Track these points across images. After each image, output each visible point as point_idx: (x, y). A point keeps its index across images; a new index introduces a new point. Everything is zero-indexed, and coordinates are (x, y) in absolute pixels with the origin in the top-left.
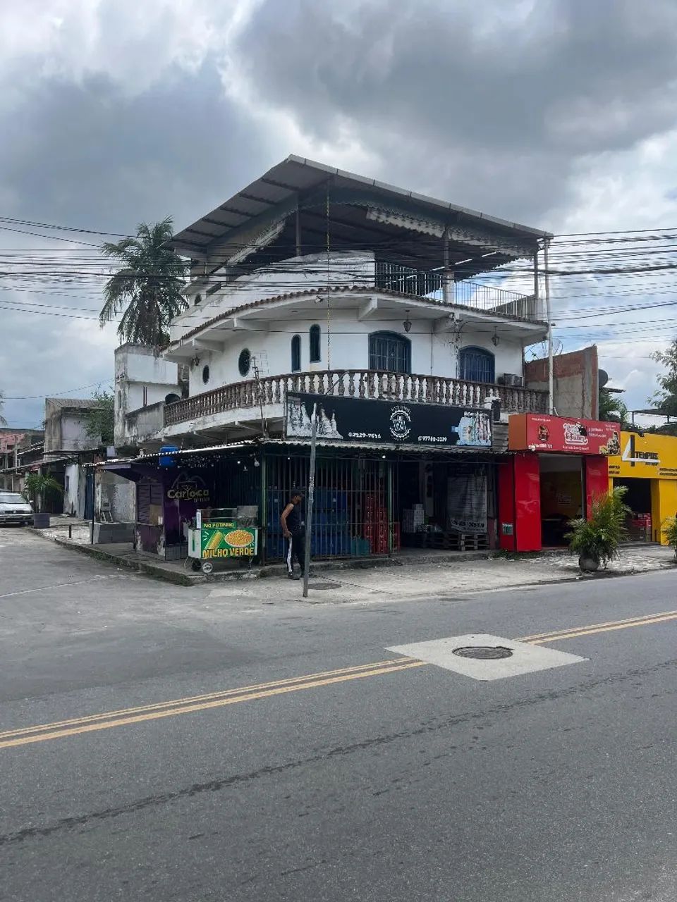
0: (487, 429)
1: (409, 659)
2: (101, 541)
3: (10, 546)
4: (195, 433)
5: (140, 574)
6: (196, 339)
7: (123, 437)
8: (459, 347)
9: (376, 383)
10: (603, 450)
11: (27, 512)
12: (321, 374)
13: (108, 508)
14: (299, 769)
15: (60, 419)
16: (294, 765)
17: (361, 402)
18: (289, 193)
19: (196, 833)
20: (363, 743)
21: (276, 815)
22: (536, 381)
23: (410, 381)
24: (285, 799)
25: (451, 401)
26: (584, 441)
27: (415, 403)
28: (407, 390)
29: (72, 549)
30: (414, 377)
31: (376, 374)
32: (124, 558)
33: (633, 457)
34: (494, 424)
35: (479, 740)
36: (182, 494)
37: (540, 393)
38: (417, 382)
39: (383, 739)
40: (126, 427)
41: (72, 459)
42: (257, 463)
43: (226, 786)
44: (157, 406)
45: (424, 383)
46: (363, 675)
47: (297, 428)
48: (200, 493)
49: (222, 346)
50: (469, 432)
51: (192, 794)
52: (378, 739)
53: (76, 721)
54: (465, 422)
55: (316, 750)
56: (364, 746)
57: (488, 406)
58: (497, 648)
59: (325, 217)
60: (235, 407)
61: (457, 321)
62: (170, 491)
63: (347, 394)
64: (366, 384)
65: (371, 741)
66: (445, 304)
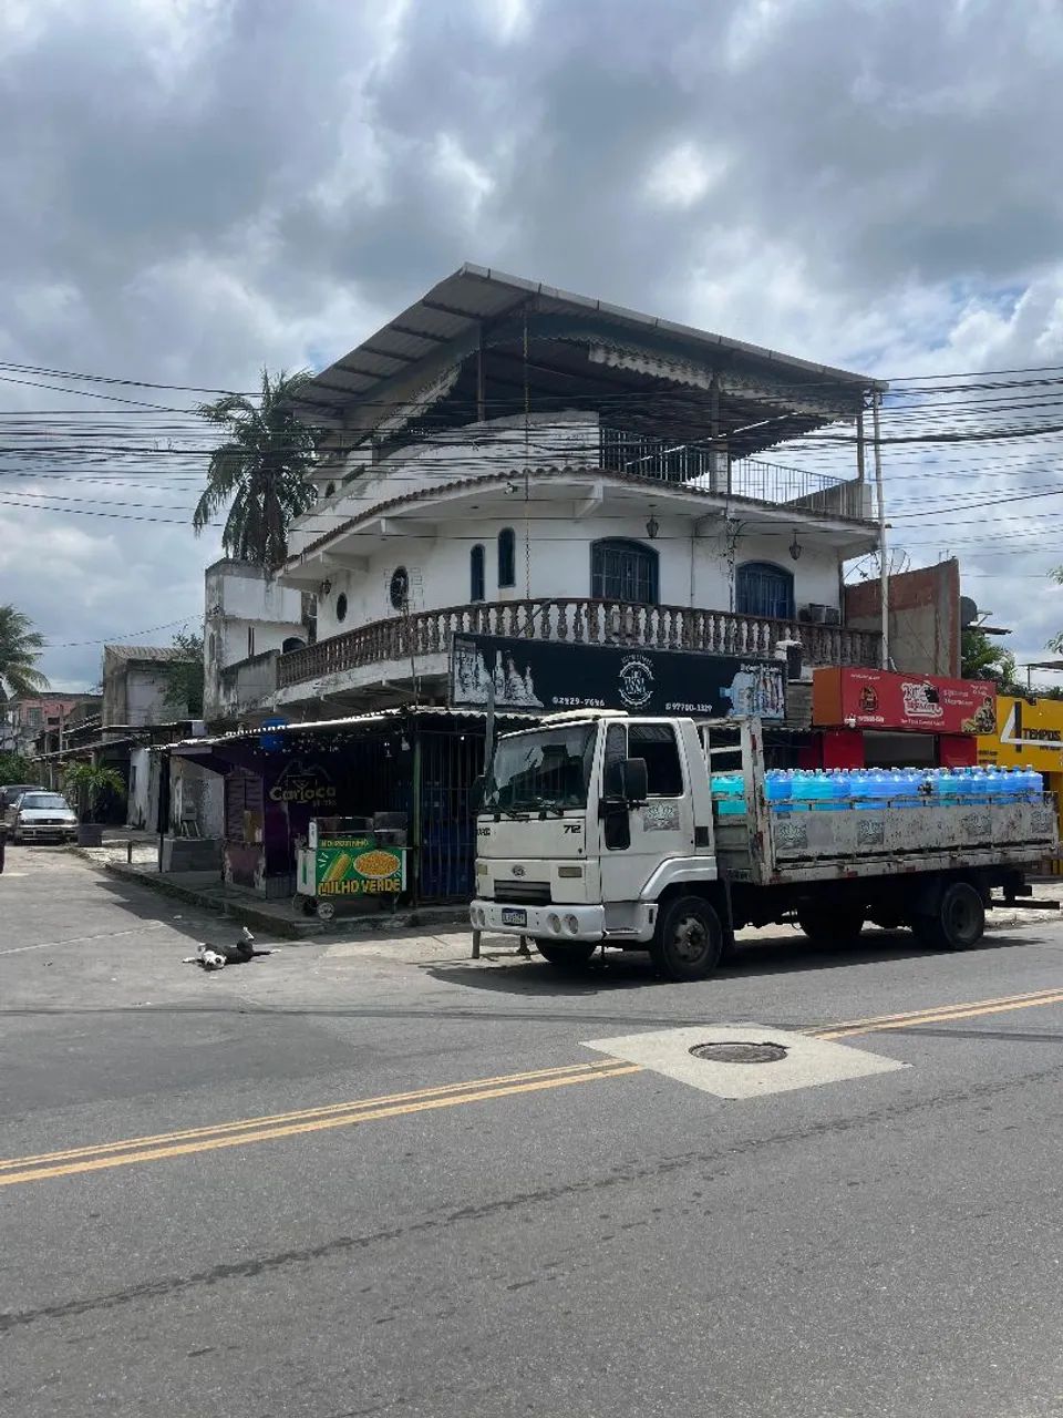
0: (777, 692)
1: (616, 1062)
2: (174, 868)
3: (35, 874)
4: (322, 698)
5: (227, 920)
6: (325, 552)
7: (217, 706)
8: (735, 563)
9: (601, 620)
10: (967, 725)
11: (69, 822)
12: (514, 605)
13: (193, 816)
14: (393, 1244)
15: (123, 679)
16: (388, 1236)
17: (578, 650)
18: (468, 322)
19: (200, 1347)
20: (510, 1200)
21: (341, 1320)
22: (860, 615)
23: (655, 616)
24: (362, 1294)
25: (722, 647)
26: (935, 711)
27: (663, 650)
28: (650, 630)
29: (129, 880)
30: (662, 610)
31: (601, 606)
32: (204, 894)
33: (1018, 736)
34: (790, 684)
35: (702, 1199)
36: (293, 795)
37: (866, 634)
38: (668, 617)
39: (545, 1194)
40: (222, 691)
41: (141, 740)
42: (405, 746)
43: (271, 1269)
44: (267, 656)
45: (679, 618)
46: (534, 1086)
47: (470, 690)
48: (322, 792)
49: (365, 562)
50: (749, 697)
51: (211, 1282)
52: (535, 1195)
53: (59, 1156)
54: (742, 681)
55: (431, 1211)
56: (510, 1205)
57: (782, 656)
58: (765, 1044)
59: (521, 359)
60: (382, 658)
61: (732, 520)
62: (275, 789)
63: (554, 636)
64: (585, 621)
65: (522, 1197)
66: (713, 494)
